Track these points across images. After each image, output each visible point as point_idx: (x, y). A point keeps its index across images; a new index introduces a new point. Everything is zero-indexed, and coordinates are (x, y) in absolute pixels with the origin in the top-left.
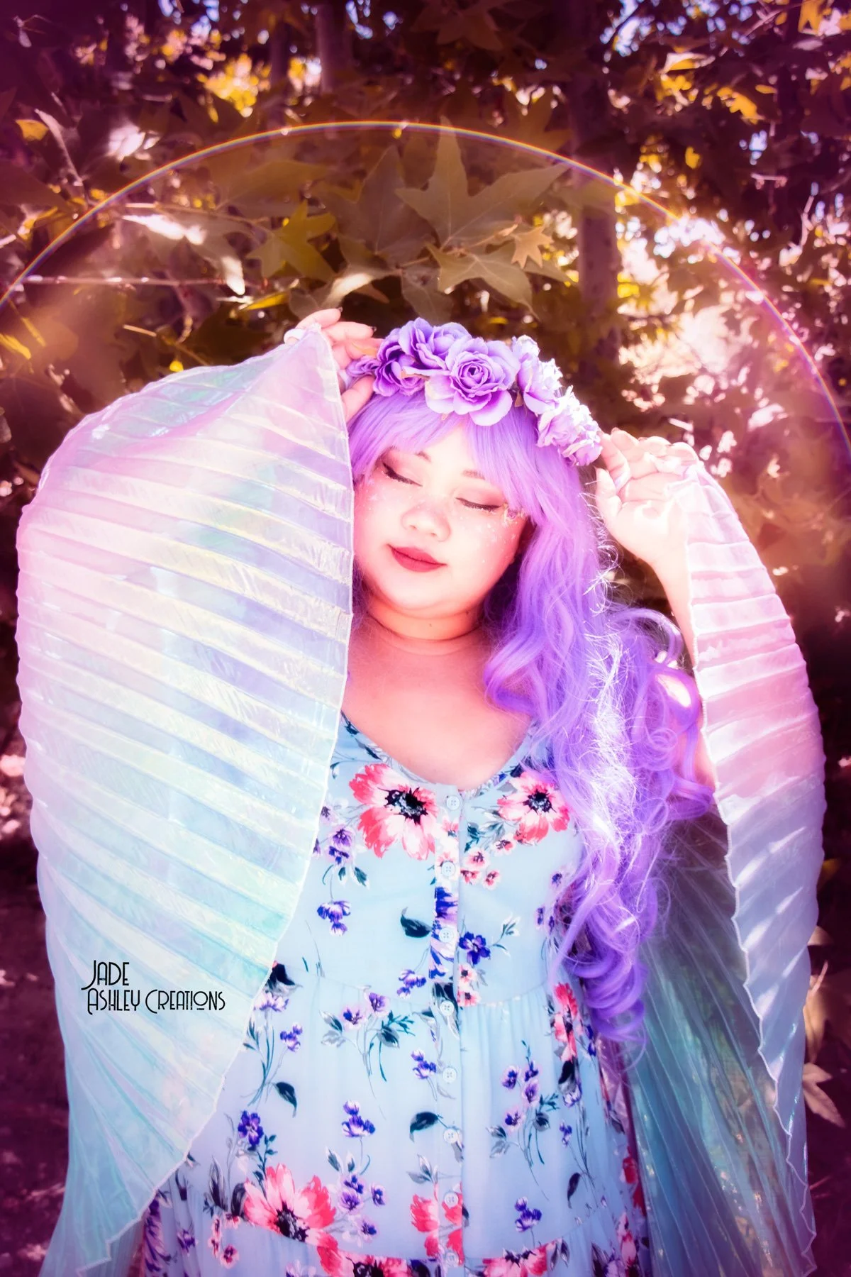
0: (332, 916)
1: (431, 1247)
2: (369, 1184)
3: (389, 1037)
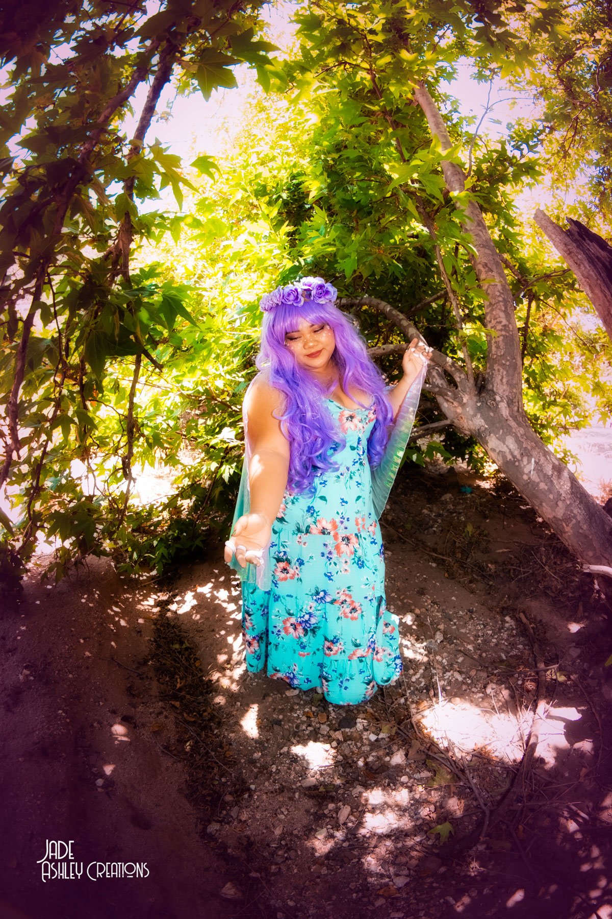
1: (359, 529)
2: (346, 517)
3: (351, 478)
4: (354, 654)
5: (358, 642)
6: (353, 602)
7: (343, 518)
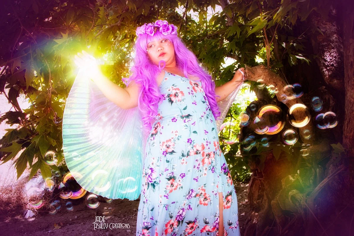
0: (195, 103)
4: (204, 229)
5: (207, 220)
6: (205, 194)
7: (207, 142)
